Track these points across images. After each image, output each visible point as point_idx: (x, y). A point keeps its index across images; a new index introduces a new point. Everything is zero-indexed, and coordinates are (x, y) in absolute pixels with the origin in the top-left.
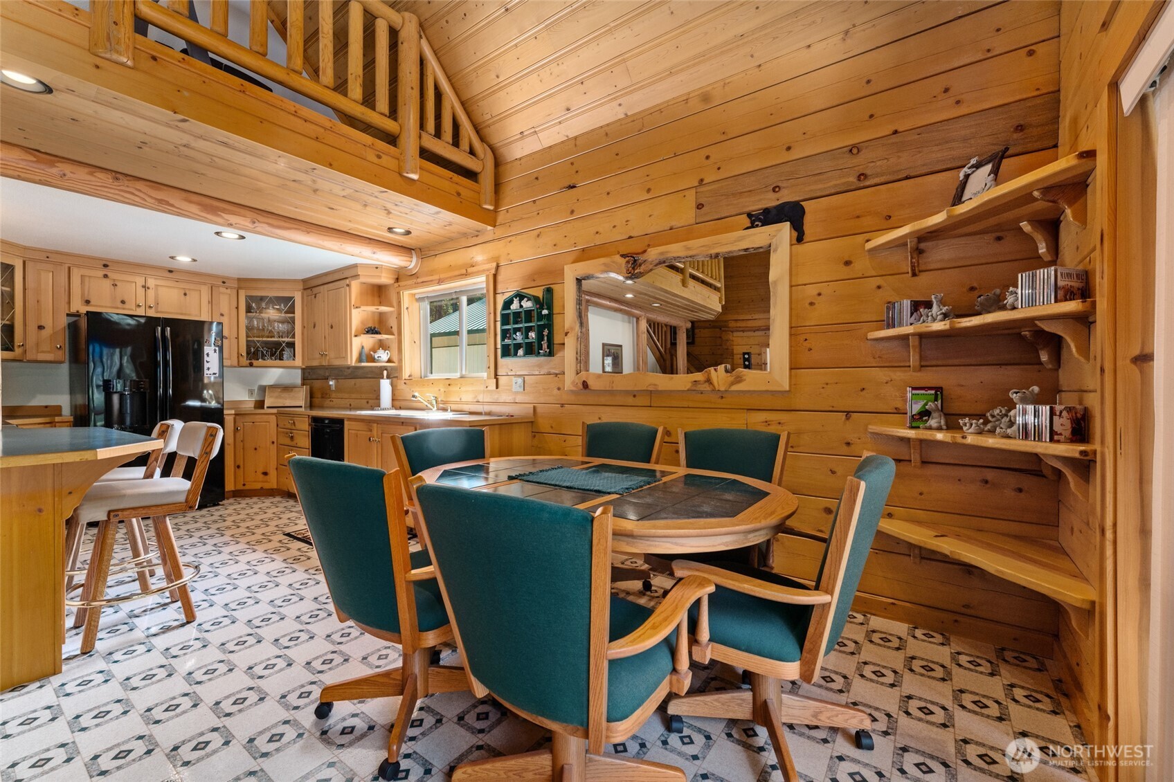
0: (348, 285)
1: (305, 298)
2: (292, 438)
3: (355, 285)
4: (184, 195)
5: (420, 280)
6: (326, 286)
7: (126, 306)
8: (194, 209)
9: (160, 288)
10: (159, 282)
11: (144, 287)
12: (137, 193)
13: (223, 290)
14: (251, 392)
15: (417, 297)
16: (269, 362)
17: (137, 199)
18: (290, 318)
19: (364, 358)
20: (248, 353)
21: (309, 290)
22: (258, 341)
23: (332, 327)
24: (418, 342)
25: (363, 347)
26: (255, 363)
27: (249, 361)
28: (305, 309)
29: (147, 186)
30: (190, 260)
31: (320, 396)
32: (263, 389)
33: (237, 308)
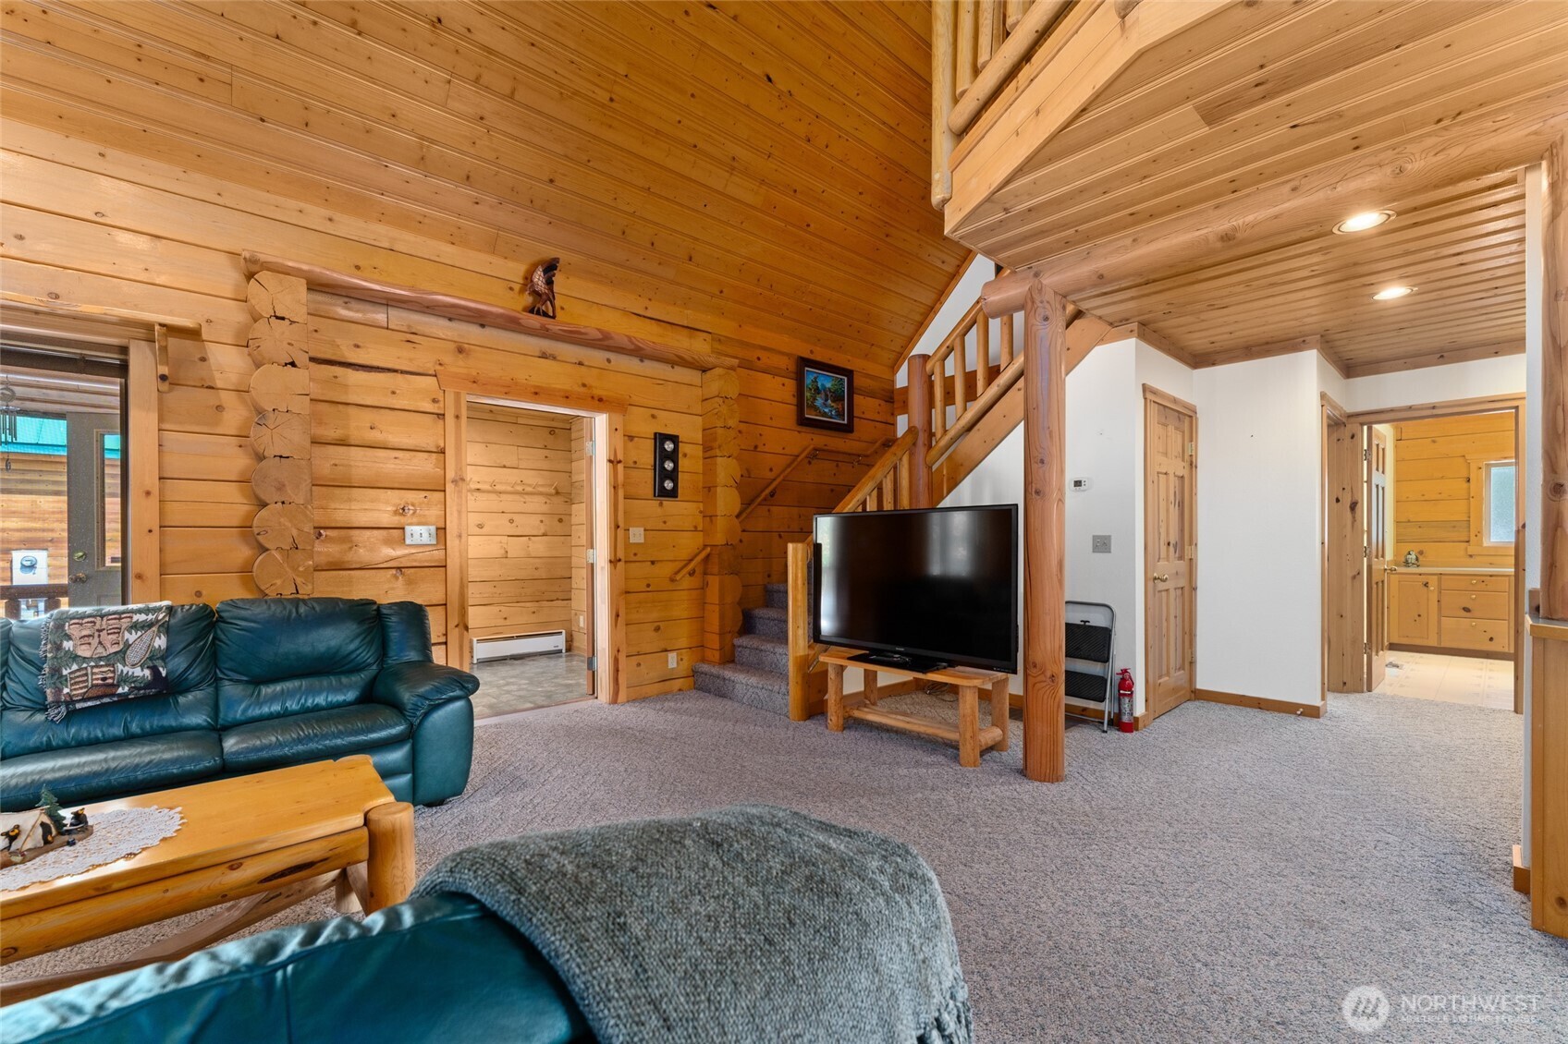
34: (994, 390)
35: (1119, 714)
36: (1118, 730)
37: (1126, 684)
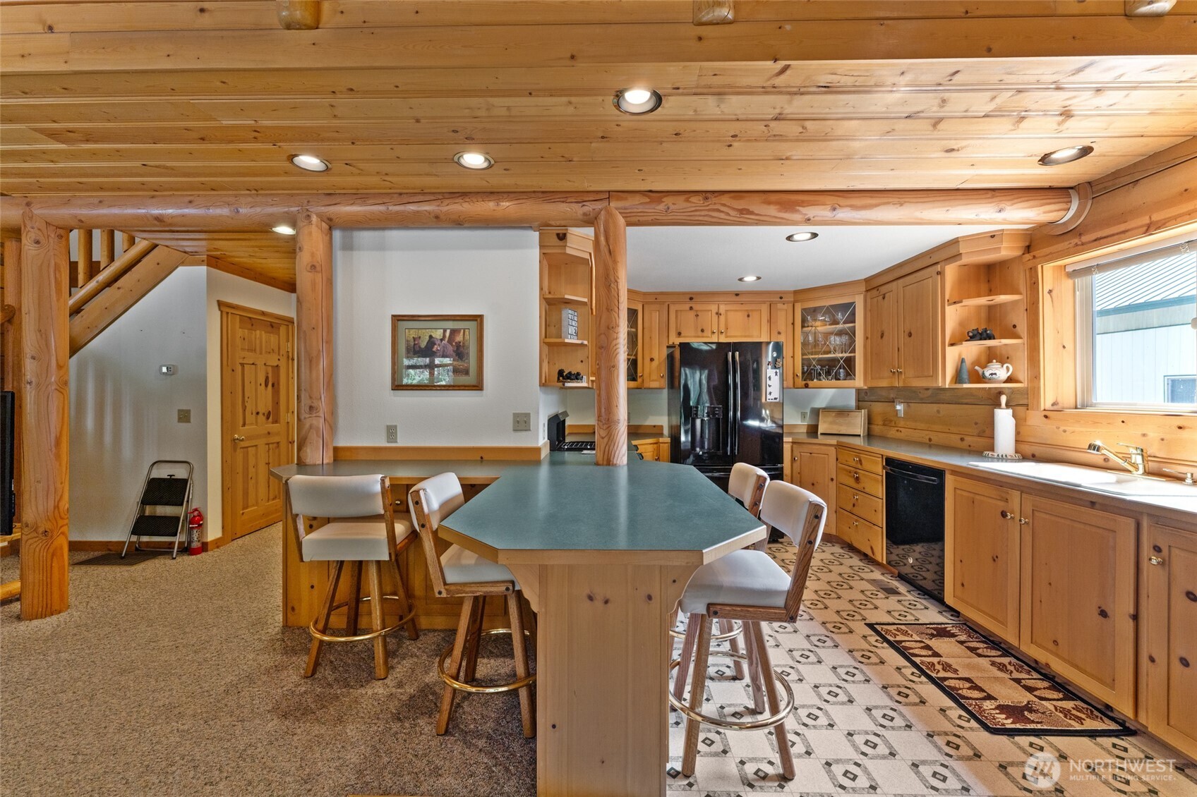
0: (938, 273)
1: (869, 300)
2: (857, 479)
3: (951, 271)
4: (764, 196)
5: (1085, 238)
6: (901, 281)
7: (705, 334)
8: (772, 211)
9: (729, 313)
10: (729, 307)
11: (717, 313)
12: (722, 208)
13: (780, 306)
14: (803, 415)
15: (1069, 269)
16: (824, 382)
17: (722, 216)
18: (849, 328)
19: (965, 376)
20: (803, 373)
21: (875, 291)
22: (814, 359)
23: (910, 335)
24: (1069, 346)
25: (963, 361)
26: (811, 383)
27: (804, 382)
28: (869, 314)
29: (731, 198)
30: (755, 278)
31: (881, 423)
32: (816, 412)
33: (793, 324)
34: (92, 285)
35: (190, 543)
36: (189, 555)
37: (198, 520)
